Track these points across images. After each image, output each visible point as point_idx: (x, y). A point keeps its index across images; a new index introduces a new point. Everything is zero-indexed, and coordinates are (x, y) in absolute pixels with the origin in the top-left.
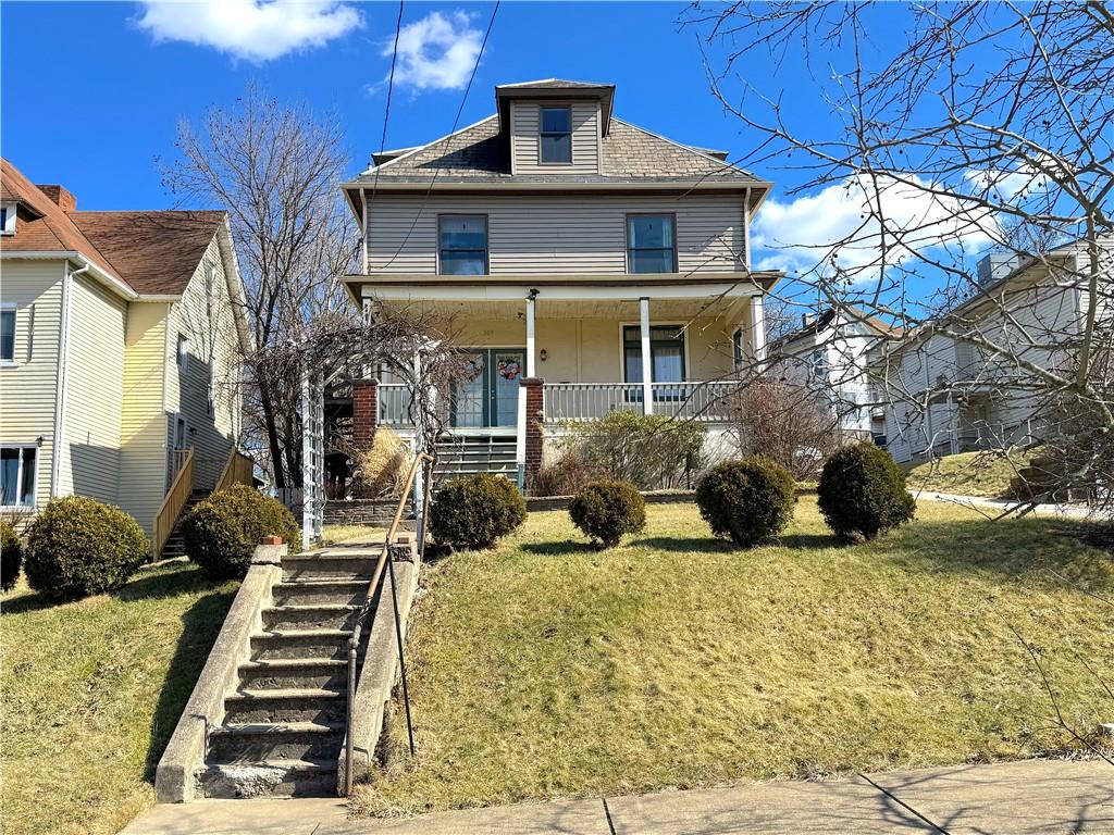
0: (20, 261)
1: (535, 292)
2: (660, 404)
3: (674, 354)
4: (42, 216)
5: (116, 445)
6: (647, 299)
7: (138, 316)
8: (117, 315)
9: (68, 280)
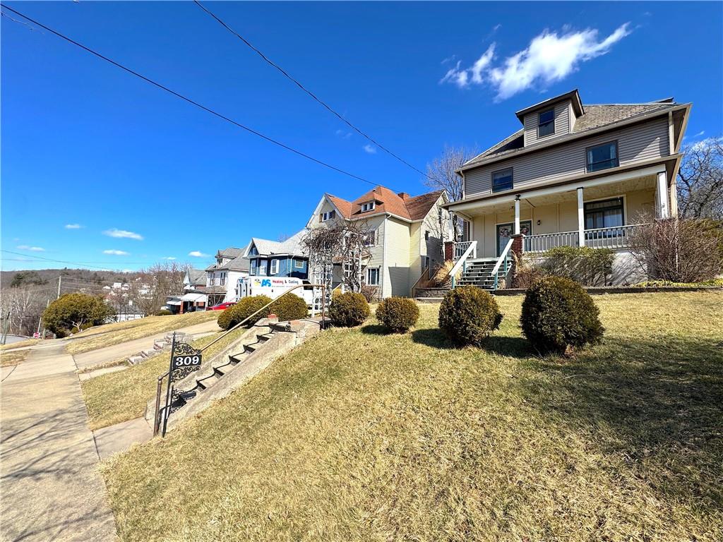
0: (375, 217)
1: (519, 196)
2: (589, 240)
3: (618, 213)
4: (383, 203)
5: (408, 266)
6: (582, 188)
7: (413, 227)
8: (407, 228)
9: (386, 220)
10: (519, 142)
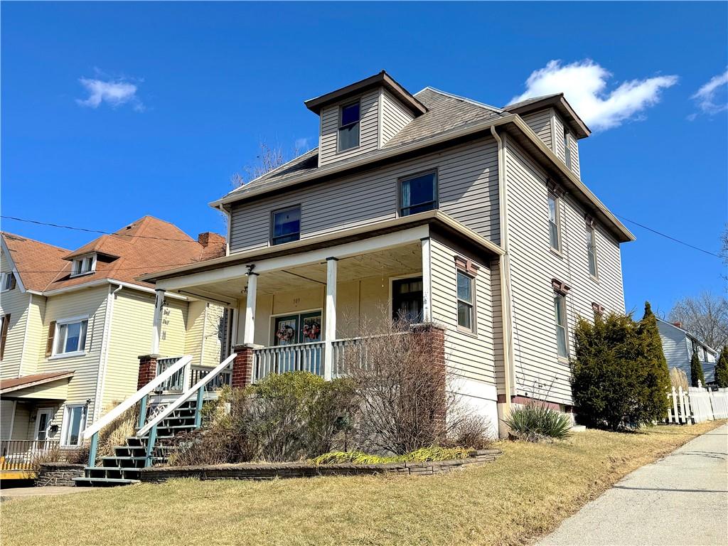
1: (253, 267)
4: (117, 257)
7: (193, 309)
9: (111, 297)
10: (312, 163)
